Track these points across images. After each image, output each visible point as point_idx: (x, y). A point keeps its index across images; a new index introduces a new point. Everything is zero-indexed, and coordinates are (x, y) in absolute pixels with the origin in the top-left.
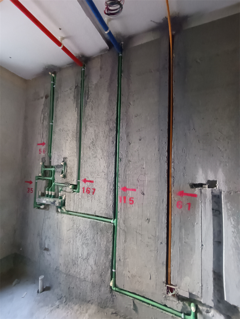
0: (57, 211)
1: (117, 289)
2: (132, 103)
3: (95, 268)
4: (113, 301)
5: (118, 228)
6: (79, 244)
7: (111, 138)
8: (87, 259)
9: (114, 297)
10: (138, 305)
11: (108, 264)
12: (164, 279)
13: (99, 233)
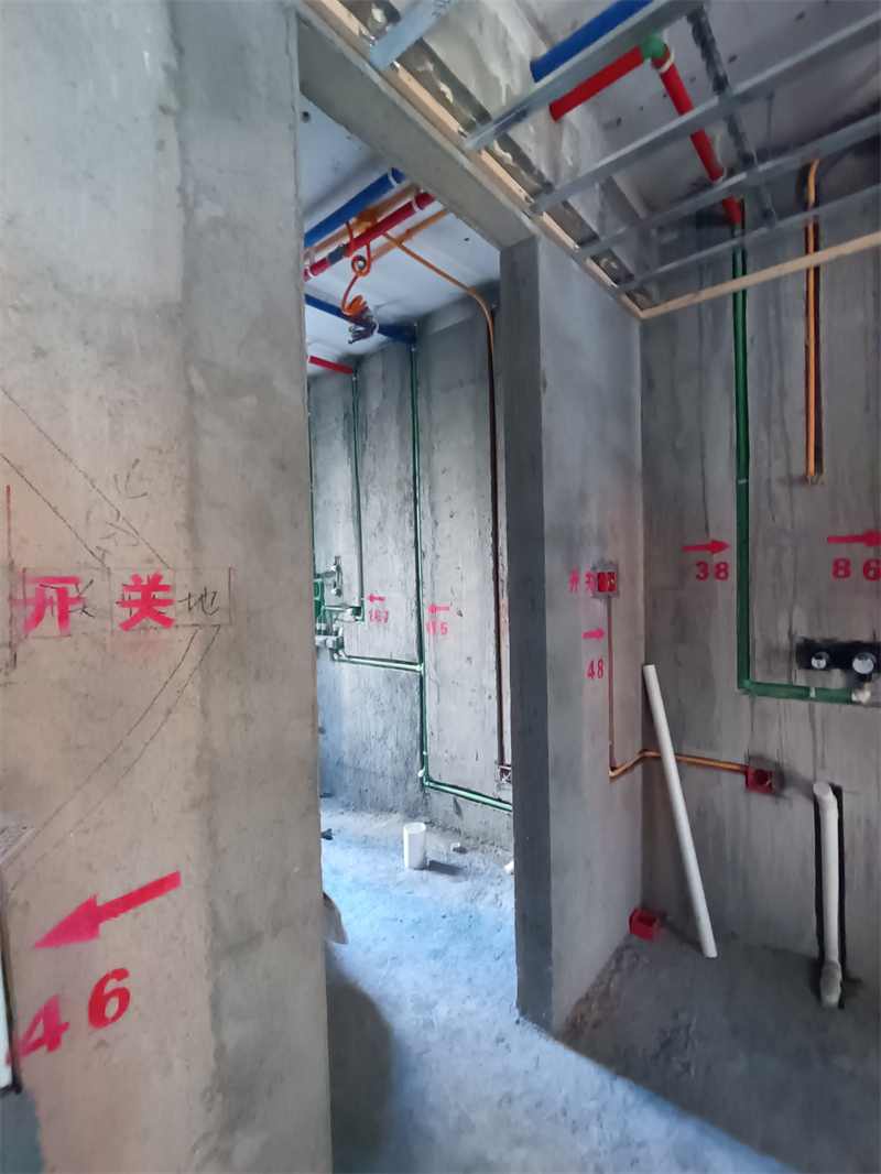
0: (333, 659)
1: (431, 784)
2: (435, 446)
3: (396, 752)
4: (426, 804)
5: (427, 678)
6: (370, 713)
7: (407, 515)
8: (384, 738)
9: (428, 797)
10: (461, 805)
11: (416, 743)
12: (496, 756)
13: (400, 690)
